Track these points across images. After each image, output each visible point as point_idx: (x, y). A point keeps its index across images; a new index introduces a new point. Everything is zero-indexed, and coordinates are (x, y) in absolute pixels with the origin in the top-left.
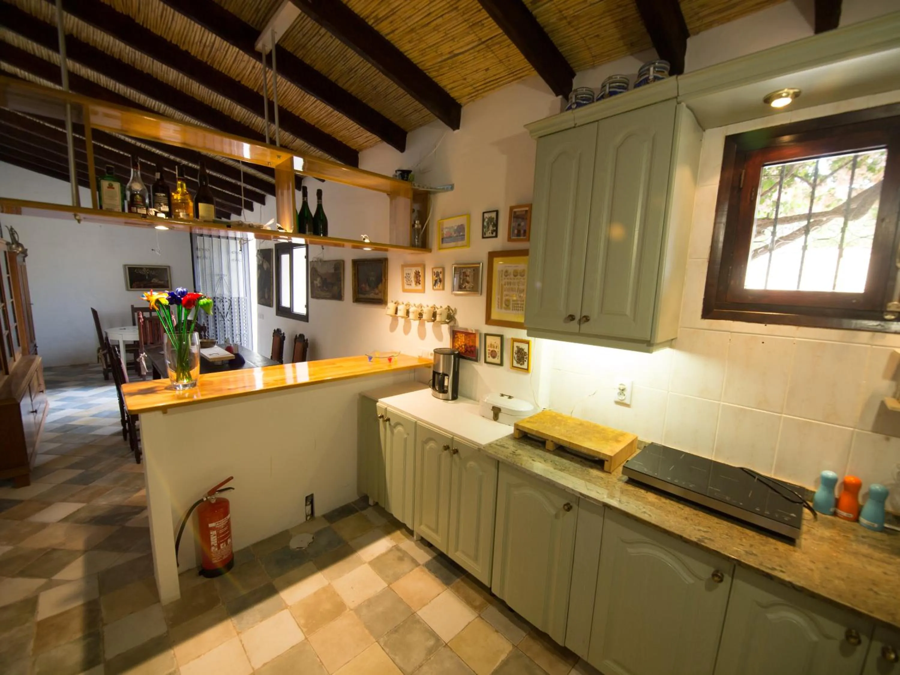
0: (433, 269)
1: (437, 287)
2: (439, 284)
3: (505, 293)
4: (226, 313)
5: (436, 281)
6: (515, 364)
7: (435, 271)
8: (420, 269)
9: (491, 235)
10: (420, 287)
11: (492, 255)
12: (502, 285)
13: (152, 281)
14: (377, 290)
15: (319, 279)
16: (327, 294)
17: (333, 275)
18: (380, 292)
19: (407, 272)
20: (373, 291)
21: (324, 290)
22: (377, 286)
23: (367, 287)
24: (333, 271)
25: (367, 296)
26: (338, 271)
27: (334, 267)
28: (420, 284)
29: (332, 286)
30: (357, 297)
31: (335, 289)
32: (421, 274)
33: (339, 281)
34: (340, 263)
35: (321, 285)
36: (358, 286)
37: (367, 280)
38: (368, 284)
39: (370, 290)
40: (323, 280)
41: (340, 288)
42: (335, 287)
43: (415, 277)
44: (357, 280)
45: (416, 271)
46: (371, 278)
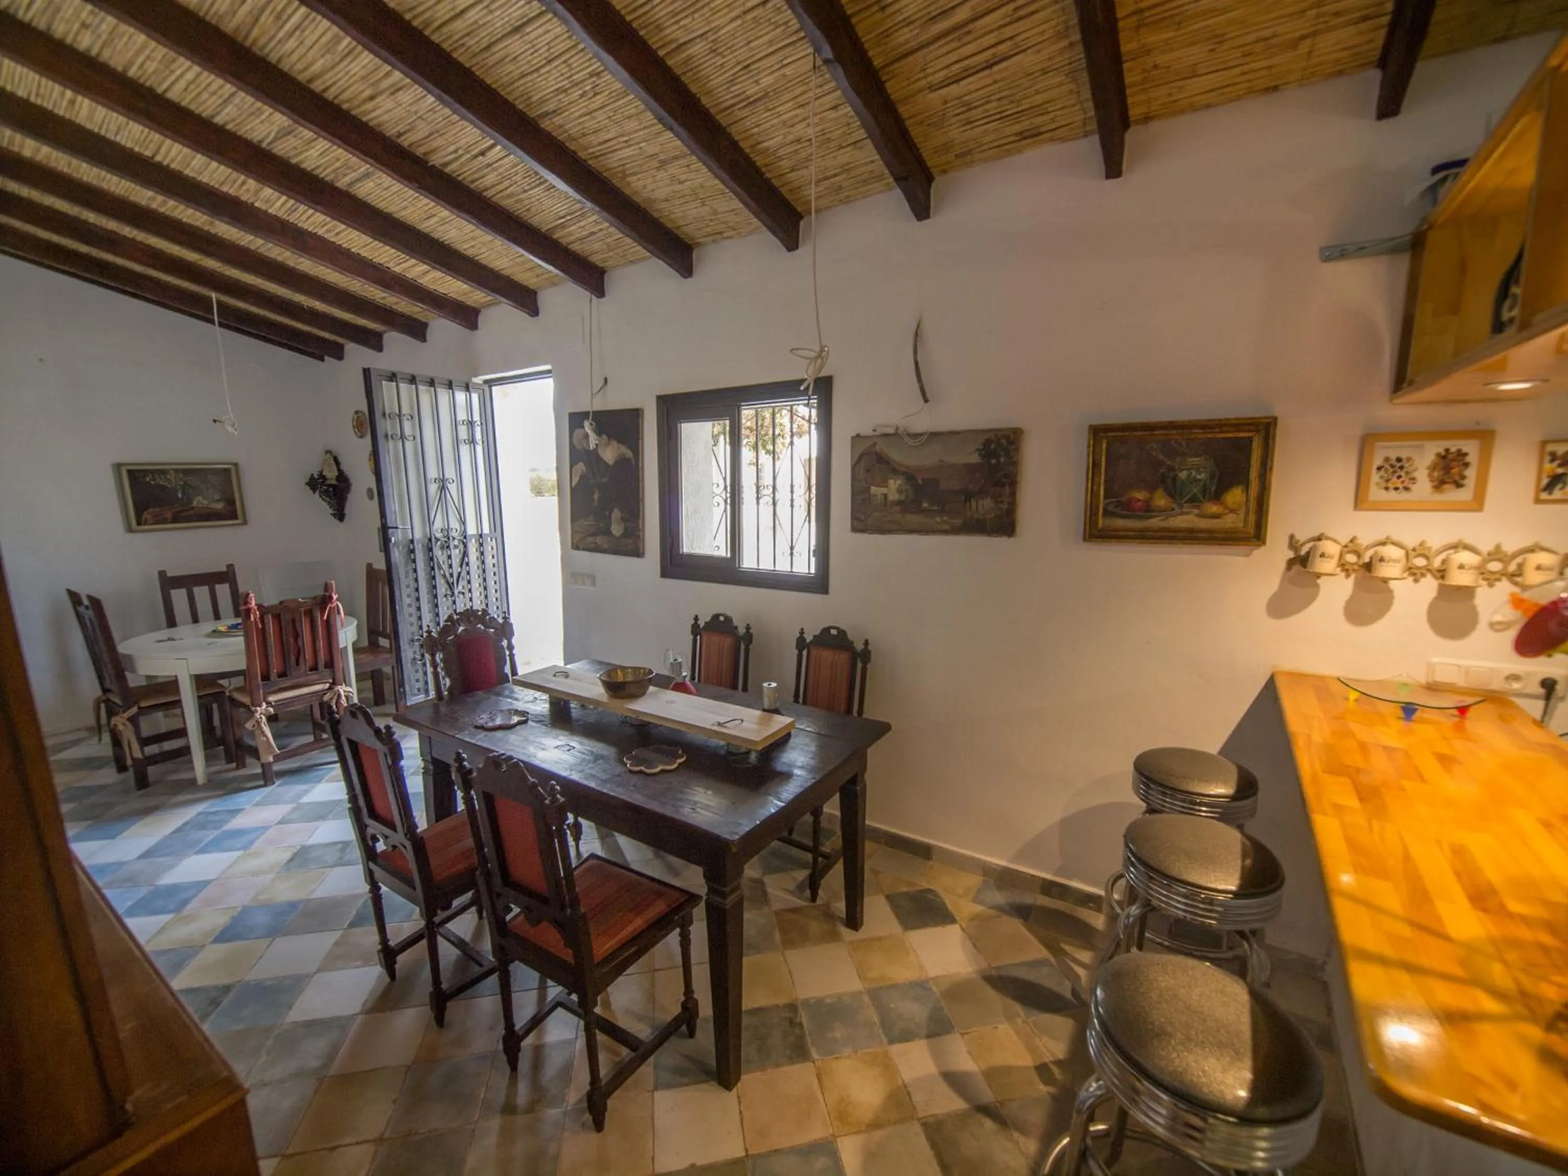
0: (1546, 444)
1: (1556, 495)
4: (455, 576)
5: (1556, 480)
7: (1561, 450)
8: (1471, 448)
10: (1465, 494)
13: (195, 504)
14: (1214, 508)
15: (899, 482)
16: (938, 519)
17: (970, 468)
18: (1232, 511)
19: (1393, 456)
20: (1196, 511)
21: (921, 511)
22: (1217, 497)
23: (1161, 500)
24: (975, 459)
25: (1155, 522)
26: (1002, 460)
27: (981, 447)
28: (1459, 485)
29: (963, 498)
30: (1100, 523)
31: (980, 508)
32: (1473, 458)
33: (1003, 485)
34: (1012, 437)
35: (907, 497)
36: (1106, 497)
37: (1163, 480)
38: (1166, 490)
39: (1175, 506)
40: (920, 482)
41: (1008, 503)
42: (980, 502)
43: (1433, 468)
44: (1102, 481)
45: (1441, 451)
46: (1183, 475)
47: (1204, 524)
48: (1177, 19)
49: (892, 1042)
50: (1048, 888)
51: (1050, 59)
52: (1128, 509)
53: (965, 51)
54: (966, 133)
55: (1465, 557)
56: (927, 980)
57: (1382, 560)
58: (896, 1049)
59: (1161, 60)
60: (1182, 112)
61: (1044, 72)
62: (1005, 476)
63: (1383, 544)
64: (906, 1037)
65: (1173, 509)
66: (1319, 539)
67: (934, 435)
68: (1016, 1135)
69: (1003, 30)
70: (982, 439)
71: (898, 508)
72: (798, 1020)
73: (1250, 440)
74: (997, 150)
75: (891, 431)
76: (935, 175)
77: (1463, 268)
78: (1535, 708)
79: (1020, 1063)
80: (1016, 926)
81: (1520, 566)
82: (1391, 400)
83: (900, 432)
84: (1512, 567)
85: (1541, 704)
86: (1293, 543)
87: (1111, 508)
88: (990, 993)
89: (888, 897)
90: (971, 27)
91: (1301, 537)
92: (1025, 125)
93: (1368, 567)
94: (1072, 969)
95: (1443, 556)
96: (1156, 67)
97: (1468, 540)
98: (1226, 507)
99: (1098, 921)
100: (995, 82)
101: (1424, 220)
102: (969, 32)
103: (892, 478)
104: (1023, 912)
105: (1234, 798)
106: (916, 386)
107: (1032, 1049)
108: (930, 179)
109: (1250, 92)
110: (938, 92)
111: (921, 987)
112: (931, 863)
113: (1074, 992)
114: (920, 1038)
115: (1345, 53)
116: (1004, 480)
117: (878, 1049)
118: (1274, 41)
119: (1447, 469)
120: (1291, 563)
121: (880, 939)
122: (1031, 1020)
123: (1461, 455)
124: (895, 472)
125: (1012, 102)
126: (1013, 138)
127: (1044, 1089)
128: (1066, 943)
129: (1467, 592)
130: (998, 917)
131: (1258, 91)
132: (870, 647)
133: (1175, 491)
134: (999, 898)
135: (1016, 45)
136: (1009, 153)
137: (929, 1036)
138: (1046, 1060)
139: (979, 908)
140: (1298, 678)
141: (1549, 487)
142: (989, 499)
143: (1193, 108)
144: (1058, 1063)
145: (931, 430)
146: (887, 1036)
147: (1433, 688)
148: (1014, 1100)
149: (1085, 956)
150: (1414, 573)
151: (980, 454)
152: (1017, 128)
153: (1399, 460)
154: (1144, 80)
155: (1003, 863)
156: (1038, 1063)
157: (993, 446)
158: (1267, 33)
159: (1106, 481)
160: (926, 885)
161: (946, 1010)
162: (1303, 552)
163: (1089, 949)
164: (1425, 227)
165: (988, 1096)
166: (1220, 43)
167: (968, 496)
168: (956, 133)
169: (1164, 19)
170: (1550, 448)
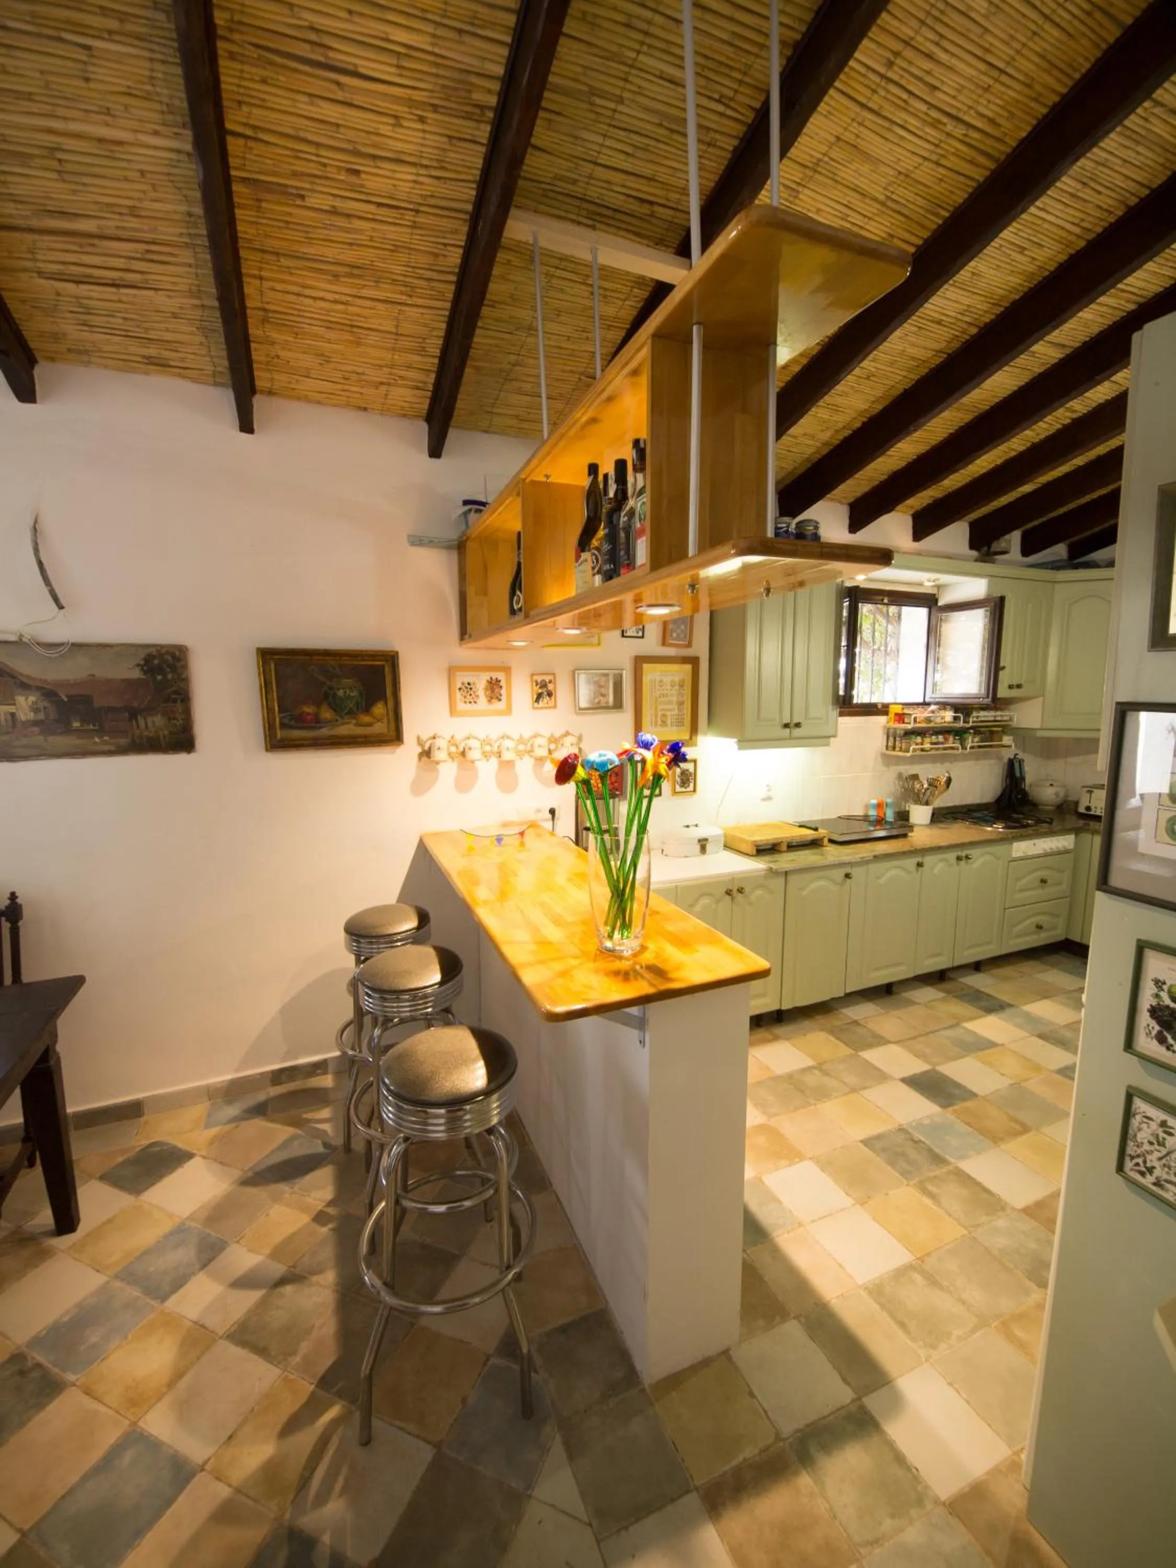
0: (532, 675)
1: (541, 704)
2: (546, 699)
3: (659, 708)
5: (539, 696)
6: (678, 789)
7: (539, 679)
8: (501, 676)
9: (635, 634)
10: (501, 705)
11: (640, 661)
12: (656, 698)
14: (366, 719)
15: (32, 699)
16: (97, 740)
17: (130, 684)
18: (379, 721)
19: (466, 680)
20: (354, 721)
21: (68, 731)
22: (367, 710)
23: (326, 714)
24: (137, 674)
25: (325, 732)
26: (170, 676)
27: (142, 663)
28: (500, 700)
29: (127, 714)
30: (279, 736)
31: (150, 724)
32: (503, 683)
33: (175, 701)
34: (177, 653)
35: (47, 715)
36: (280, 712)
37: (326, 696)
38: (330, 705)
39: (338, 718)
40: (65, 699)
41: (183, 719)
42: (149, 720)
43: (486, 689)
44: (275, 698)
45: (488, 678)
46: (341, 693)
47: (360, 731)
48: (296, 330)
49: (164, 1299)
50: (277, 1077)
51: (181, 308)
52: (300, 721)
53: (86, 259)
54: (83, 333)
55: (508, 743)
56: (183, 1223)
57: (470, 749)
58: (172, 1303)
59: (283, 354)
60: (299, 399)
61: (175, 316)
62: (176, 692)
63: (468, 738)
64: (178, 1283)
65: (337, 721)
66: (434, 738)
67: (77, 647)
68: (315, 1279)
69: (133, 262)
70: (142, 654)
71: (36, 729)
72: (30, 1364)
73: (383, 667)
74: (121, 363)
75: (13, 638)
76: (38, 359)
77: (486, 568)
78: (548, 825)
79: (299, 1225)
80: (259, 1123)
81: (532, 746)
82: (460, 644)
83: (24, 640)
84: (529, 748)
85: (551, 823)
86: (420, 742)
87: (286, 721)
88: (251, 1191)
89: (102, 1178)
90: (96, 241)
91: (424, 737)
92: (152, 351)
93: (463, 754)
94: (318, 1129)
95: (497, 744)
96: (278, 357)
97: (508, 733)
98: (374, 717)
99: (327, 1081)
100: (120, 301)
101: (464, 533)
102: (93, 245)
103: (21, 695)
104: (260, 1110)
105: (418, 928)
106: (45, 590)
107: (304, 1209)
108: (32, 361)
109: (347, 405)
110: (52, 282)
111: (179, 1232)
112: (143, 1120)
113: (326, 1145)
114: (194, 1274)
115: (406, 405)
116: (174, 696)
117: (152, 1316)
118: (364, 377)
119: (493, 690)
120: (421, 755)
121: (110, 1221)
122: (296, 1188)
123: (498, 681)
124: (25, 686)
125: (138, 326)
126: (139, 359)
127: (325, 1230)
128: (306, 1113)
129: (511, 764)
130: (237, 1127)
131: (354, 406)
132: (18, 900)
133: (337, 706)
134: (233, 1111)
135: (146, 281)
136: (134, 371)
137: (204, 1266)
138: (320, 1208)
139: (214, 1131)
140: (437, 835)
141: (537, 700)
142: (159, 716)
143: (307, 400)
144: (330, 1204)
145: (72, 641)
146: (156, 1298)
147: (505, 825)
148: (304, 1255)
149: (326, 1113)
150: (486, 755)
151: (142, 669)
152: (146, 352)
153: (469, 684)
154: (268, 363)
155: (229, 1077)
156: (313, 1216)
157: (156, 662)
158: (360, 370)
159: (278, 698)
160: (145, 1142)
161: (213, 1234)
162: (426, 748)
163: (327, 1106)
164: (465, 538)
165: (279, 1269)
166: (328, 361)
167: (133, 714)
168: (70, 328)
169: (286, 325)
170: (535, 678)
